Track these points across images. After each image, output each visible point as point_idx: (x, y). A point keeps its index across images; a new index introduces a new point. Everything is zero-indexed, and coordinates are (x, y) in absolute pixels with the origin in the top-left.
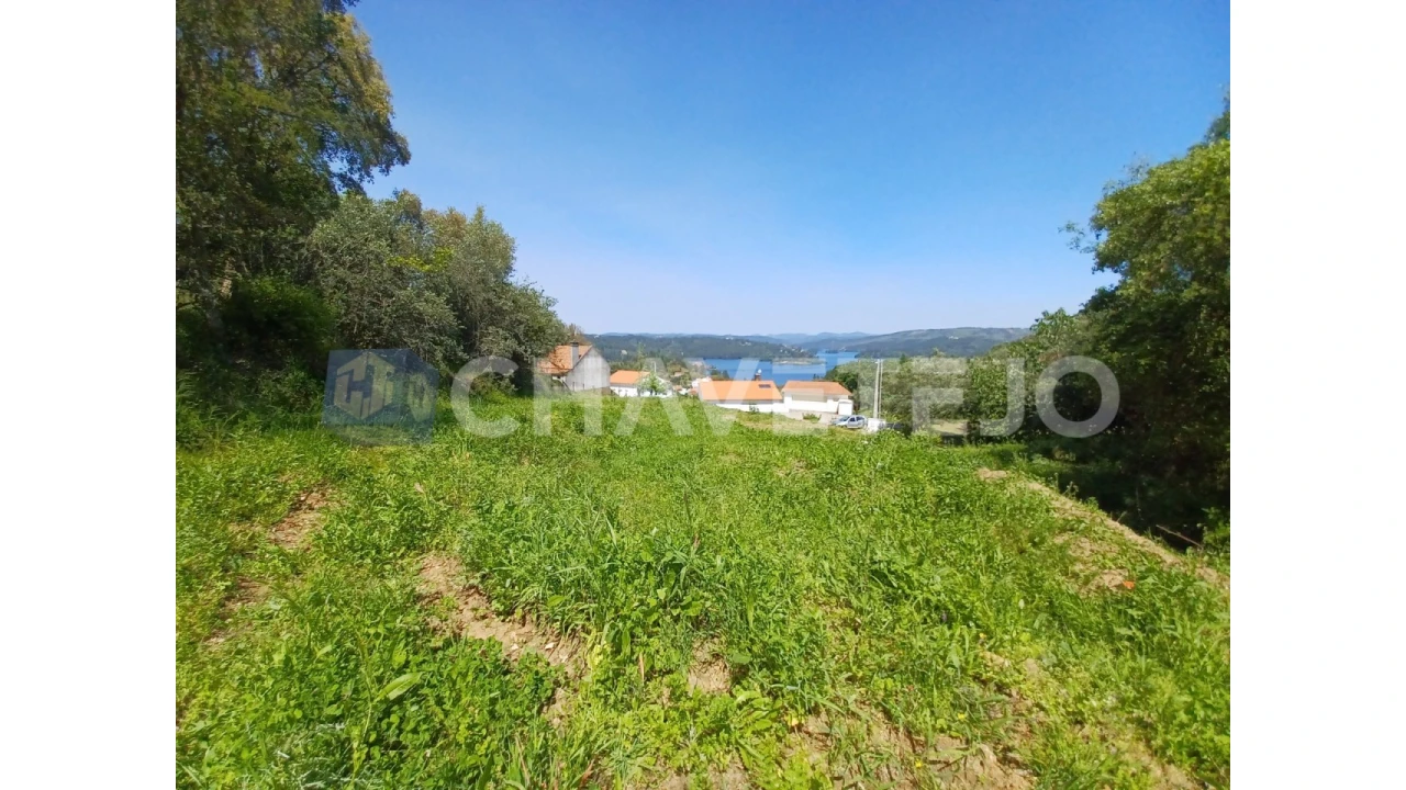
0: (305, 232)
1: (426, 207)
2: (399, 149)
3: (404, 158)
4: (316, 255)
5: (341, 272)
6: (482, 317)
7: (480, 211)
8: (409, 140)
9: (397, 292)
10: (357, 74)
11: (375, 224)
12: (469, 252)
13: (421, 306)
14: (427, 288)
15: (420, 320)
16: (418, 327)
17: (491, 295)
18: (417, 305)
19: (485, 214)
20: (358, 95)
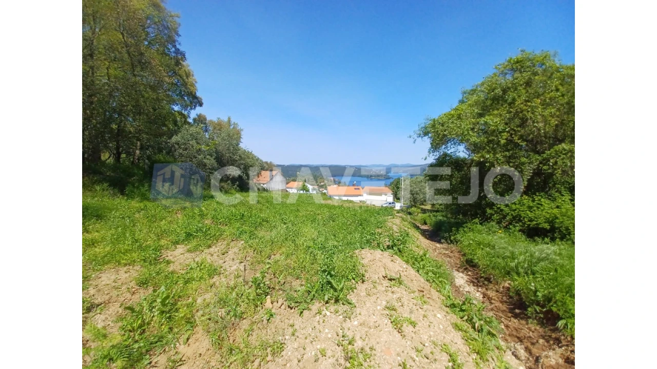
0: (170, 138)
1: (208, 119)
2: (199, 101)
3: (201, 105)
4: (173, 146)
5: (181, 151)
6: (228, 162)
7: (229, 119)
8: (202, 98)
9: (198, 156)
10: (185, 78)
11: (191, 135)
12: (223, 139)
13: (205, 161)
14: (208, 155)
15: (205, 165)
16: (204, 168)
17: (231, 155)
18: (204, 160)
19: (231, 119)
20: (185, 84)
